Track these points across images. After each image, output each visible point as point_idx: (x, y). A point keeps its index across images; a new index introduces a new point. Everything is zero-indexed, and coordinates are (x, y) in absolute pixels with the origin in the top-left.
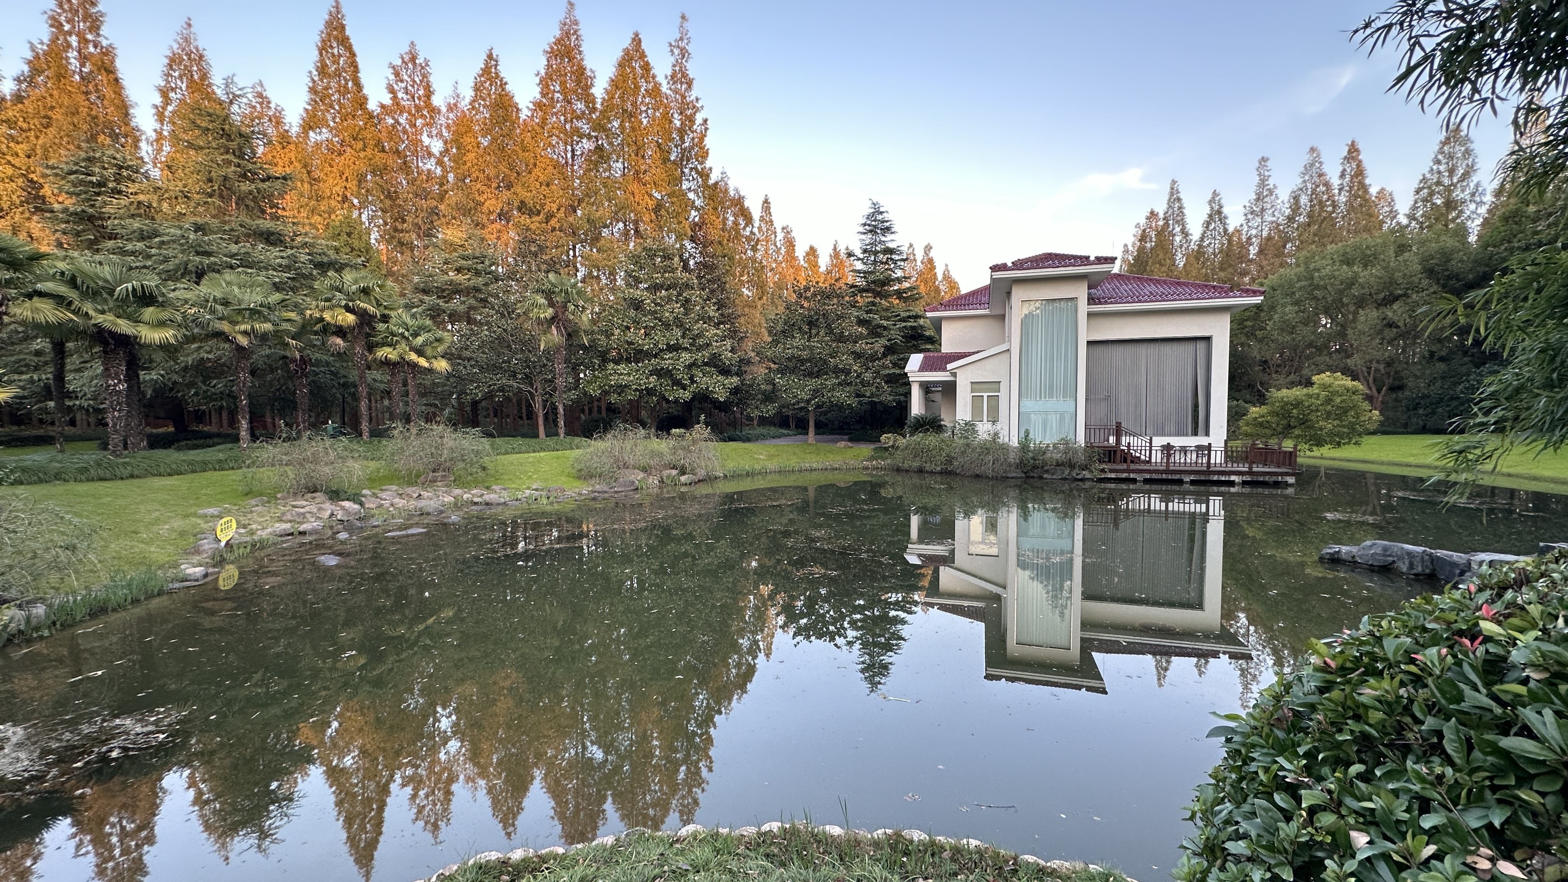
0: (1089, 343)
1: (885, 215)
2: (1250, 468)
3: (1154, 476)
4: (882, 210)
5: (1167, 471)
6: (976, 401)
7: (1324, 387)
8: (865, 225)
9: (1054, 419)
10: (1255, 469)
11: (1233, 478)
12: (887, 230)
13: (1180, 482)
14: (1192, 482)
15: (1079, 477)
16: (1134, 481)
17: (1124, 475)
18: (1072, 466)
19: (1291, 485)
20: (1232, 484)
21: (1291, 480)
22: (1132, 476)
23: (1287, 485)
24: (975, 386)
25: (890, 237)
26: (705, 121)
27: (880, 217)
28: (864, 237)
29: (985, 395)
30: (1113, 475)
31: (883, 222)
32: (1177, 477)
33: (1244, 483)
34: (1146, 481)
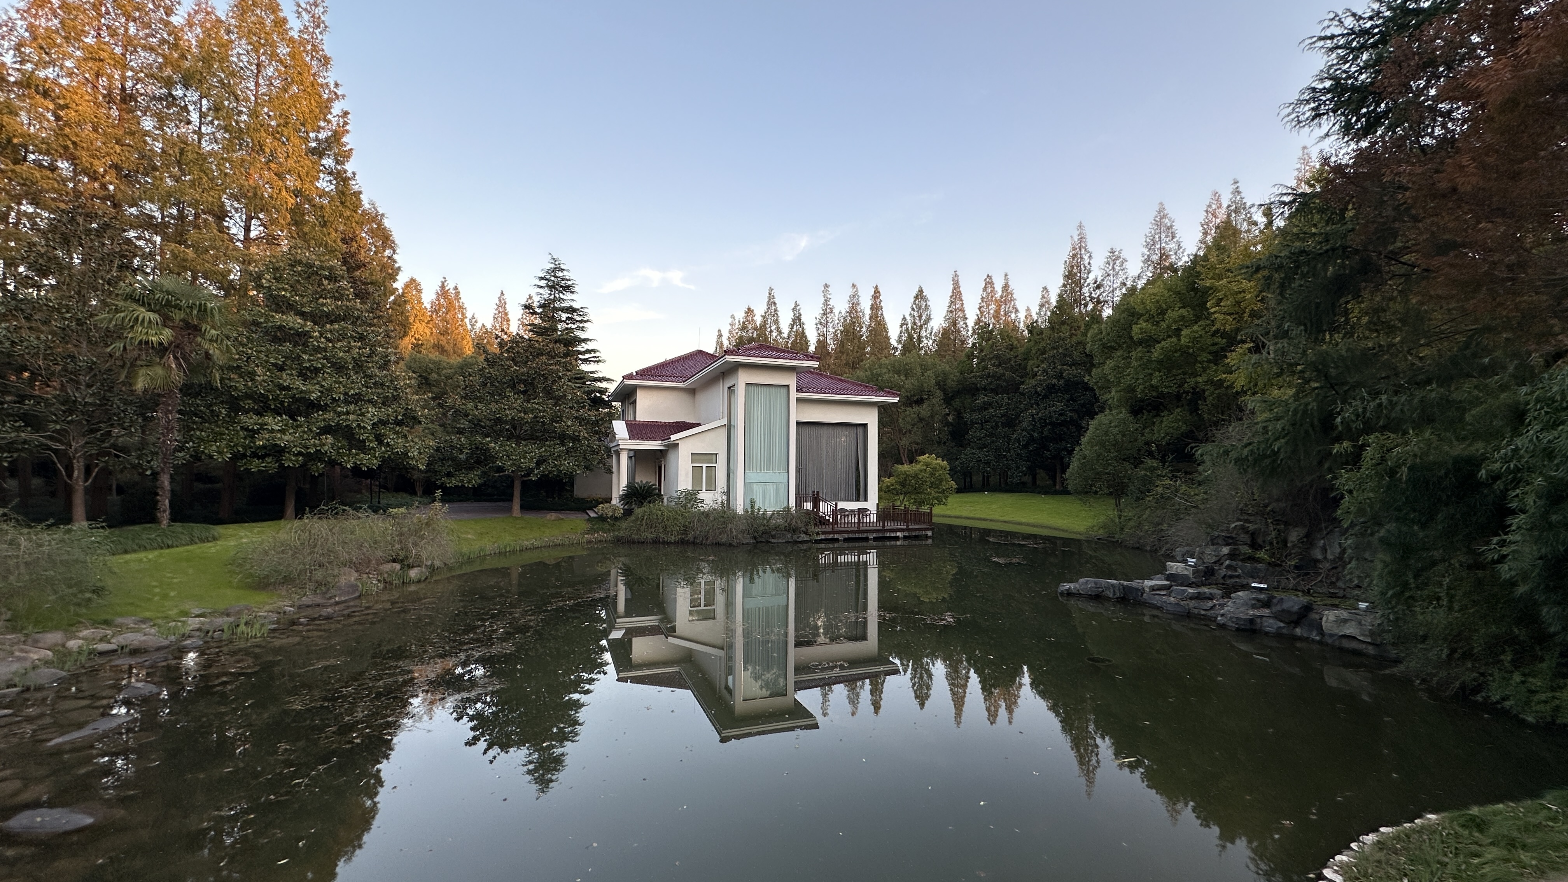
0: (798, 423)
1: (565, 273)
2: (908, 526)
3: (851, 536)
4: (562, 267)
5: (859, 531)
6: (697, 471)
7: (927, 465)
8: (541, 279)
9: (771, 489)
10: (910, 527)
11: (899, 534)
12: (567, 288)
13: (866, 539)
14: (875, 539)
15: (799, 540)
16: (837, 540)
17: (831, 536)
18: (795, 530)
19: (930, 537)
20: (897, 538)
21: (930, 533)
22: (836, 536)
23: (927, 537)
24: (696, 457)
25: (567, 296)
26: (346, 114)
27: (560, 274)
28: (541, 291)
29: (704, 465)
30: (823, 537)
31: (563, 279)
32: (865, 535)
33: (905, 538)
34: (846, 540)
